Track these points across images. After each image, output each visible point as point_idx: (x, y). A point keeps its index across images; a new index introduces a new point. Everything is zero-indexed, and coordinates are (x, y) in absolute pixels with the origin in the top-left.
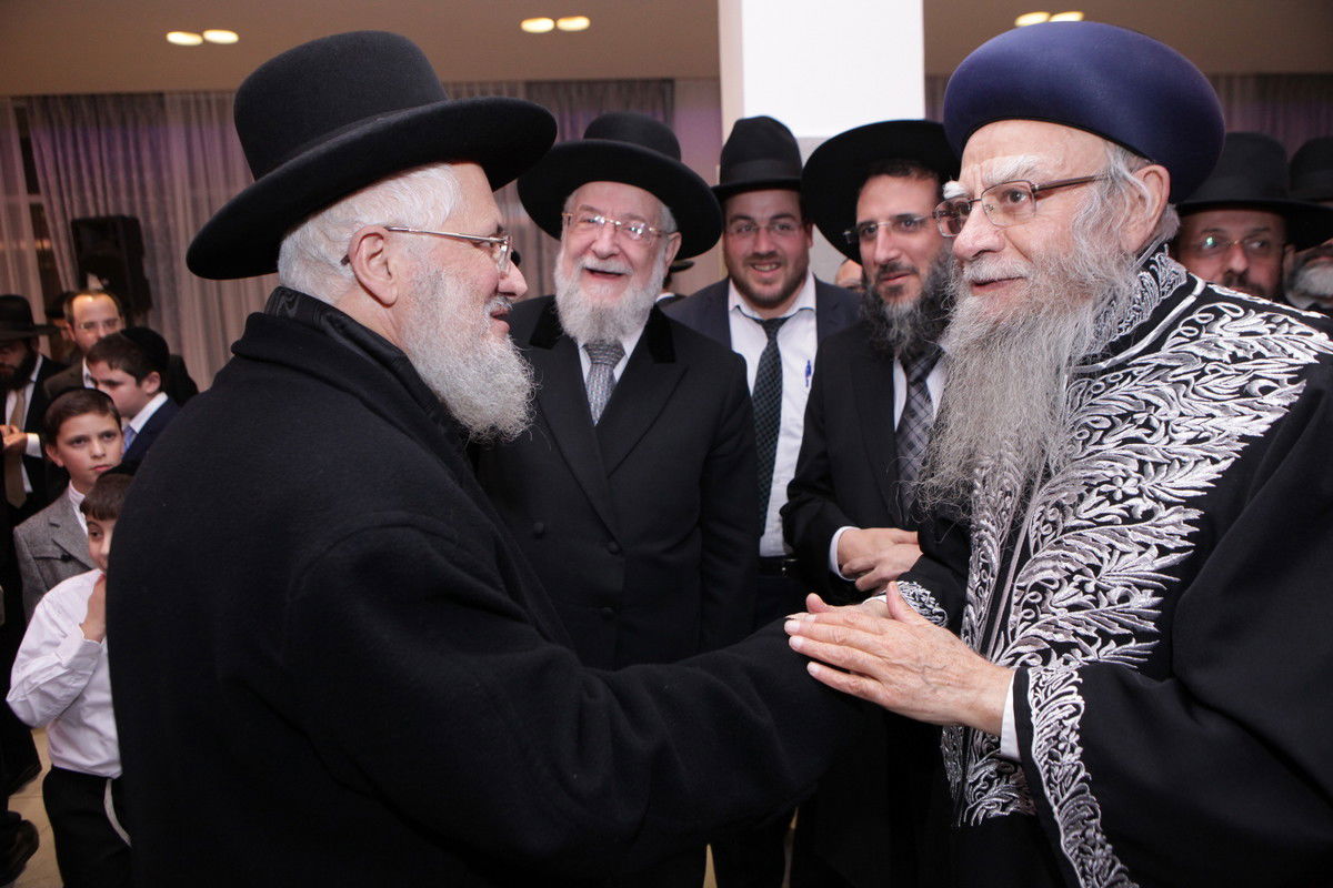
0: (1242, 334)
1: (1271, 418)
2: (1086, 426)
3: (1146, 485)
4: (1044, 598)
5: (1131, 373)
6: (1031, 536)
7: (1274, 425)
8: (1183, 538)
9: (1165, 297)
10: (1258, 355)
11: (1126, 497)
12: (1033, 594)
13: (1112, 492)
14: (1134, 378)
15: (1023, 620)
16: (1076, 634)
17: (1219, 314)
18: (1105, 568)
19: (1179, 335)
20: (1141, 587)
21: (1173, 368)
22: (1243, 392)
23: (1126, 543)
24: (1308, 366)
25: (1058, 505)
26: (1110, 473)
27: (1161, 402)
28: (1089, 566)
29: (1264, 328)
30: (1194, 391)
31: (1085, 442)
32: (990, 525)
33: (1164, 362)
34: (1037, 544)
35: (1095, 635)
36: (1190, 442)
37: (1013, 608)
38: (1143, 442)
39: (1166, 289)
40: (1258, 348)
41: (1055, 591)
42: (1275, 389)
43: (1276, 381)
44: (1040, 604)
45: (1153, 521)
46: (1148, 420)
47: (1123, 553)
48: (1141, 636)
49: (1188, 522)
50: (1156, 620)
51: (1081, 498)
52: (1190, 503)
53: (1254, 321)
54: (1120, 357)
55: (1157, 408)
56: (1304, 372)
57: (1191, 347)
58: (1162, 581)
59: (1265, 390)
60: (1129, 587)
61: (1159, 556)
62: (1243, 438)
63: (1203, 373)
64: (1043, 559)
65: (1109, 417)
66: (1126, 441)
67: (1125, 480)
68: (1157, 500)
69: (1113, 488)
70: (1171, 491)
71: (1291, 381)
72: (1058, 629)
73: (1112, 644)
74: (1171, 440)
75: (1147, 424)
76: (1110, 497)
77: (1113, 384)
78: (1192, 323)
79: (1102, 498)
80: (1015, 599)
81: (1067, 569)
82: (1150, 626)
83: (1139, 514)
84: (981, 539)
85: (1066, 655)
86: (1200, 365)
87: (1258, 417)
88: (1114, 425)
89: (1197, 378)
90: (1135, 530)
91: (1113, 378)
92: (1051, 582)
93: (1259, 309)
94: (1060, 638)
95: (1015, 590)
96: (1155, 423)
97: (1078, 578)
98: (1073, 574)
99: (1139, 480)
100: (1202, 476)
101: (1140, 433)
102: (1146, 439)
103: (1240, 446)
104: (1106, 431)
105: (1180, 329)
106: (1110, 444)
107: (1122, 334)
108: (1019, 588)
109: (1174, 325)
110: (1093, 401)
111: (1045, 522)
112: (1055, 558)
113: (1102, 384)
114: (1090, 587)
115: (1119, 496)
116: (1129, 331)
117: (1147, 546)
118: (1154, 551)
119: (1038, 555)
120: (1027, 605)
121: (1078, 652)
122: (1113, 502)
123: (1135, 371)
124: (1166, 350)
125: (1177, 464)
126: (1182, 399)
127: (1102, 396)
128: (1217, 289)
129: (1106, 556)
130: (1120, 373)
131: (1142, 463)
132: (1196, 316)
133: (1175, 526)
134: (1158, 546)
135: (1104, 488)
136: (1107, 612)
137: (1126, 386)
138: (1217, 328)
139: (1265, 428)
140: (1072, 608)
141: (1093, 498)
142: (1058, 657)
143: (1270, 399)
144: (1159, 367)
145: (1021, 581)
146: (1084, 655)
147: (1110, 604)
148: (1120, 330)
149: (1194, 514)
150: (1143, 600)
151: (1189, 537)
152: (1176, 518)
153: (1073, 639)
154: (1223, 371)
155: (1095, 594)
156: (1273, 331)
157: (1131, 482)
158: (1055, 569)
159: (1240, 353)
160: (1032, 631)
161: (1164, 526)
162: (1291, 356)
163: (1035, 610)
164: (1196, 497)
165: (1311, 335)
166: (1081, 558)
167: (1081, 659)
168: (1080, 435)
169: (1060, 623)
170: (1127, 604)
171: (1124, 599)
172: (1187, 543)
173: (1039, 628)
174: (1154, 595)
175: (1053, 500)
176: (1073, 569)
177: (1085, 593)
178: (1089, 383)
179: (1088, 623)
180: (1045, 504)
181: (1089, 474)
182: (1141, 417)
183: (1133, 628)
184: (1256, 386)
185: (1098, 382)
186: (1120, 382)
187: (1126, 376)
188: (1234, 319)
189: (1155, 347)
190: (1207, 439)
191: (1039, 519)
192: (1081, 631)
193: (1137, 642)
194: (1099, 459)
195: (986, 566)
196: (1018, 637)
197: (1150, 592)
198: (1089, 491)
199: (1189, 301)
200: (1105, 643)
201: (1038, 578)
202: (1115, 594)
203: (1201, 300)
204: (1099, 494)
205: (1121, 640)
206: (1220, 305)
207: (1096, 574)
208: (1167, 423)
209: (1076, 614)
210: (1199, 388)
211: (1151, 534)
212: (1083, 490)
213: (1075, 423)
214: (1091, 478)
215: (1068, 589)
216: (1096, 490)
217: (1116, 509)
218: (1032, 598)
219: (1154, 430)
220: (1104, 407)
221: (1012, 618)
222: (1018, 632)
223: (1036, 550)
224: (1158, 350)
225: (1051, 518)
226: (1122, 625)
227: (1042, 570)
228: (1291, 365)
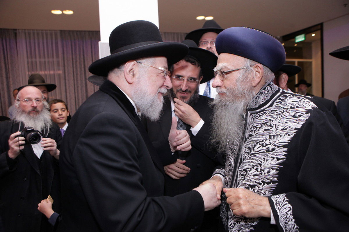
0: (293, 102)
1: (302, 123)
2: (255, 127)
3: (272, 141)
4: (247, 173)
5: (265, 112)
6: (243, 156)
7: (303, 125)
8: (283, 156)
9: (273, 93)
10: (297, 107)
11: (267, 145)
12: (243, 172)
13: (263, 144)
14: (266, 113)
15: (241, 179)
16: (256, 182)
17: (286, 97)
18: (263, 164)
19: (277, 102)
20: (273, 169)
21: (276, 111)
22: (294, 116)
23: (268, 157)
24: (310, 110)
25: (249, 148)
26: (262, 139)
27: (273, 120)
28: (258, 164)
29: (298, 100)
30: (282, 116)
31: (255, 131)
32: (231, 154)
33: (273, 109)
34: (244, 158)
35: (261, 183)
36: (282, 130)
37: (238, 176)
38: (270, 130)
39: (273, 91)
40: (297, 105)
41: (249, 171)
42: (302, 115)
43: (302, 113)
44: (245, 175)
45: (275, 151)
46: (271, 124)
47: (267, 160)
48: (274, 182)
49: (284, 151)
50: (277, 178)
51: (255, 146)
52: (284, 146)
53: (295, 98)
54: (263, 108)
55: (273, 121)
56: (308, 111)
57: (280, 105)
58: (278, 167)
59: (300, 116)
60: (270, 169)
61: (277, 161)
62: (296, 129)
63: (284, 112)
64: (246, 162)
65: (261, 124)
66: (265, 130)
67: (266, 140)
68: (275, 145)
69: (263, 143)
70: (280, 143)
71: (306, 113)
72: (251, 181)
73: (266, 184)
74: (277, 129)
75: (270, 125)
76: (262, 145)
77: (261, 115)
78: (280, 99)
79: (260, 145)
80: (239, 174)
81: (252, 165)
83: (271, 150)
84: (228, 158)
85: (253, 188)
86: (283, 110)
87: (299, 123)
88: (262, 126)
89: (282, 113)
90: (270, 154)
91: (261, 114)
92: (248, 168)
93: (296, 96)
94: (251, 184)
95: (239, 171)
96: (272, 125)
97: (256, 167)
98: (254, 166)
99: (270, 140)
100: (287, 139)
101: (269, 128)
102: (270, 129)
103: (295, 131)
104: (260, 128)
105: (277, 101)
106: (261, 131)
107: (263, 102)
108: (240, 170)
109: (275, 100)
110: (256, 120)
111: (246, 152)
112: (249, 162)
113: (258, 115)
114: (259, 170)
115: (265, 145)
116: (265, 101)
117: (274, 158)
118: (276, 159)
119: (244, 161)
120: (242, 175)
121: (257, 187)
122: (263, 146)
123: (266, 112)
124: (274, 106)
125: (279, 136)
126: (279, 119)
127: (259, 119)
128: (285, 91)
129: (263, 161)
130: (263, 112)
131: (270, 136)
132: (281, 97)
133: (281, 153)
134: (277, 158)
135: (261, 143)
136: (264, 176)
137: (265, 116)
138: (286, 100)
139: (301, 126)
140: (254, 175)
141: (258, 146)
142: (251, 189)
143: (301, 118)
144: (272, 111)
145: (240, 169)
146: (259, 188)
147: (265, 174)
148: (262, 101)
149: (286, 149)
150: (273, 172)
151: (285, 155)
152: (281, 150)
153: (255, 184)
154: (289, 111)
155: (260, 171)
156: (300, 101)
157: (268, 141)
158: (249, 165)
159: (293, 106)
160: (244, 182)
161: (278, 152)
162: (305, 107)
163: (244, 176)
164: (286, 145)
165: (309, 102)
166: (256, 162)
167: (258, 189)
168: (254, 129)
169: (252, 180)
170: (269, 174)
171: (268, 172)
172: (284, 157)
173: (246, 181)
174: (276, 171)
175: (248, 146)
176: (254, 165)
177: (258, 171)
178: (255, 115)
179: (259, 179)
180: (246, 148)
181: (257, 139)
182: (269, 124)
183: (271, 180)
184: (297, 115)
185: (257, 115)
186: (263, 115)
187: (264, 113)
188: (290, 98)
189: (271, 105)
190: (286, 129)
191: (244, 152)
192: (257, 181)
193: (272, 184)
194: (259, 135)
195: (230, 165)
196: (240, 184)
198: (257, 144)
199: (279, 94)
200: (264, 184)
201: (245, 168)
202: (266, 171)
203: (282, 93)
204: (260, 144)
205: (268, 183)
206: (287, 95)
207: (261, 166)
208: (276, 125)
209: (256, 177)
210: (283, 116)
211: (275, 155)
212: (255, 144)
213: (252, 126)
214: (257, 140)
215: (253, 170)
216: (259, 144)
217: (264, 148)
218: (243, 173)
219: (272, 127)
220: (259, 121)
221: (238, 179)
222: (240, 183)
223: (244, 160)
224: (272, 106)
225: (247, 151)
226: (268, 179)
227: (246, 165)
228: (306, 109)
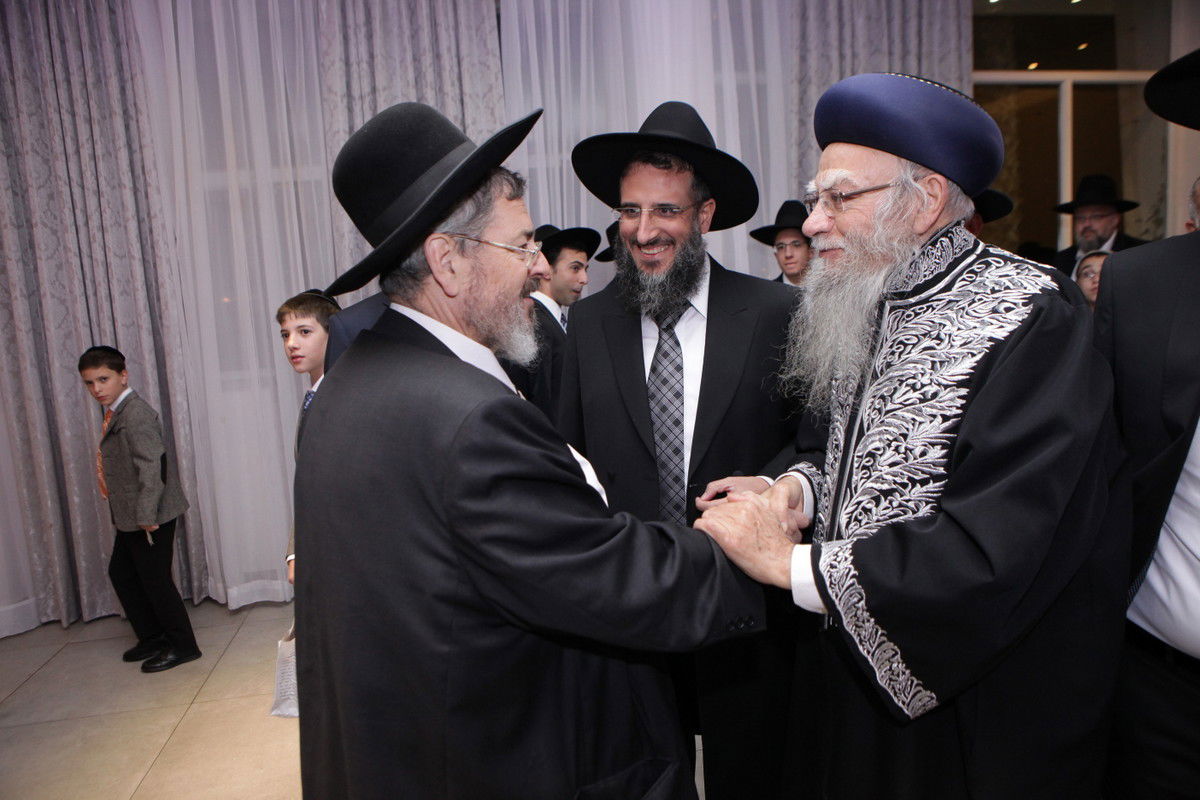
0: (1001, 276)
1: (1011, 328)
2: (901, 342)
3: (934, 377)
4: (875, 461)
5: (931, 306)
6: (865, 420)
7: (1012, 333)
8: (958, 408)
9: (957, 256)
10: (1008, 288)
11: (923, 386)
12: (867, 459)
13: (914, 384)
14: (934, 309)
15: (862, 478)
16: (895, 482)
17: (988, 265)
18: (911, 434)
19: (964, 280)
20: (933, 445)
21: (957, 301)
22: (995, 311)
23: (922, 416)
24: (1034, 295)
25: (883, 397)
26: (914, 372)
27: (948, 323)
28: (900, 435)
29: (1013, 273)
30: (967, 313)
31: (901, 353)
32: (839, 418)
33: (952, 298)
34: (869, 425)
35: (907, 481)
36: (961, 346)
37: (855, 470)
38: (935, 349)
39: (957, 251)
40: (1008, 284)
41: (881, 455)
42: (1013, 309)
43: (1015, 304)
44: (872, 466)
45: (937, 399)
46: (939, 334)
47: (920, 423)
48: (936, 478)
49: (960, 397)
50: (946, 466)
51: (896, 389)
52: (960, 384)
53: (1009, 269)
54: (924, 295)
55: (945, 326)
56: (1031, 299)
57: (970, 288)
58: (946, 438)
59: (1008, 310)
60: (925, 445)
61: (943, 422)
62: (991, 339)
63: (973, 301)
64: (873, 434)
65: (916, 336)
66: (925, 349)
67: (923, 375)
68: (939, 385)
69: (915, 381)
70: (948, 378)
71: (1024, 305)
72: (884, 481)
73: (918, 485)
74: (952, 346)
75: (938, 338)
76: (914, 388)
77: (920, 314)
78: (972, 272)
79: (908, 388)
80: (856, 465)
81: (888, 439)
82: (941, 470)
83: (929, 396)
84: (834, 429)
85: (889, 498)
86: (972, 296)
87: (1002, 327)
88: (919, 340)
89: (969, 305)
90: (927, 406)
91: (920, 309)
92: (878, 449)
93: (1013, 261)
94: (885, 487)
95: (856, 459)
96: (942, 336)
97: (894, 444)
98: (891, 442)
99: (931, 374)
100: (965, 367)
101: (933, 343)
102: (937, 347)
103: (988, 344)
104: (914, 345)
105: (964, 276)
106: (915, 355)
107: (927, 278)
108: (858, 457)
109: (960, 274)
110: (906, 325)
111: (875, 409)
112: (880, 433)
113: (912, 313)
114: (902, 450)
115: (918, 386)
116: (931, 277)
117: (934, 416)
118: (940, 419)
119: (869, 433)
120: (864, 467)
121: (897, 494)
122: (915, 390)
123: (934, 304)
124: (955, 290)
125: (953, 360)
126: (960, 319)
127: (913, 321)
128: (991, 250)
129: (911, 427)
130: (924, 306)
131: (933, 363)
132: (975, 267)
133: (952, 401)
134: (942, 415)
135: (911, 381)
136: (913, 464)
137: (929, 314)
138: (986, 274)
139: (1006, 334)
140: (892, 465)
141: (904, 389)
142: (885, 500)
143: (1011, 316)
144: (950, 302)
145: (859, 452)
146: (901, 496)
147: (915, 459)
148: (925, 276)
149: (964, 391)
150: (936, 453)
151: (962, 407)
152: (951, 395)
153: (894, 486)
154: (985, 299)
155: (905, 453)
156: (1018, 274)
157: (927, 376)
158: (880, 440)
159: (997, 288)
160: (869, 484)
161: (944, 401)
162: (1025, 288)
163: (869, 470)
164: (963, 380)
165: (1040, 276)
166: (896, 430)
167: (900, 499)
168: (898, 348)
169: (885, 477)
170: (925, 457)
171: (923, 454)
172: (959, 411)
173: (872, 482)
174: (942, 449)
175: (879, 393)
176: (891, 438)
177: (899, 453)
178: (904, 313)
179: (902, 474)
180: (874, 397)
181: (901, 373)
182: (934, 334)
183: (930, 474)
184: (1001, 308)
185: (909, 312)
186: (925, 312)
187: (928, 308)
188: (997, 268)
189: (948, 288)
190: (970, 342)
191: (870, 408)
192: (898, 480)
193: (934, 482)
194: (909, 362)
195: (837, 446)
196: (859, 490)
197: (939, 447)
198: (900, 385)
199: (972, 258)
200: (913, 486)
201: (870, 448)
202: (918, 451)
203: (979, 257)
204: (907, 385)
205: (924, 482)
206: (990, 259)
207: (905, 439)
208: (950, 335)
209: (895, 469)
210: (970, 311)
211: (936, 408)
212: (897, 385)
213: (894, 341)
214: (902, 376)
215: (890, 452)
216: (904, 384)
217: (917, 395)
218: (867, 462)
219: (942, 340)
220: (913, 329)
221: (855, 478)
222: (859, 487)
223: (868, 429)
224: (950, 290)
225: (878, 407)
226: (923, 472)
227: (873, 442)
228: (1025, 294)
